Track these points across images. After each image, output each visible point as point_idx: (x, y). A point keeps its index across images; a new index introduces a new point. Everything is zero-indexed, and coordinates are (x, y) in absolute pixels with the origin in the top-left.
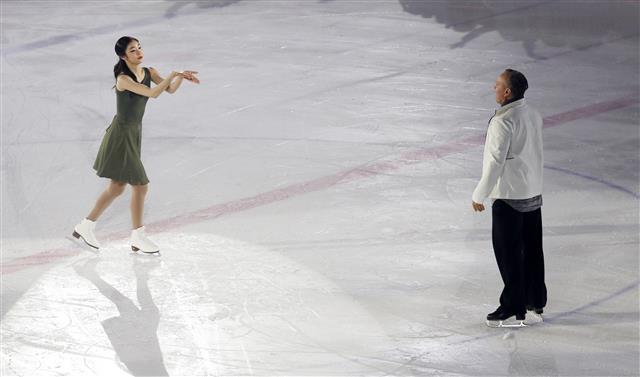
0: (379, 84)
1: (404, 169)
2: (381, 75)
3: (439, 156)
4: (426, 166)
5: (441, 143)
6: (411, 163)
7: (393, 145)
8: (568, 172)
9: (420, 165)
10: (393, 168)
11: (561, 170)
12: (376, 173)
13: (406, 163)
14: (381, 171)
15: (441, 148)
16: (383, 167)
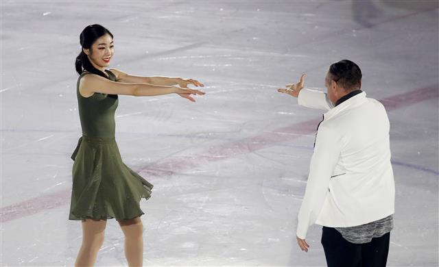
0: (172, 58)
1: (207, 168)
2: (173, 47)
3: (250, 150)
4: (234, 163)
5: (253, 133)
6: (216, 159)
7: (192, 136)
8: (418, 168)
9: (228, 162)
10: (193, 166)
11: (409, 166)
12: (172, 173)
13: (209, 159)
14: (177, 171)
15: (254, 139)
16: (180, 165)
